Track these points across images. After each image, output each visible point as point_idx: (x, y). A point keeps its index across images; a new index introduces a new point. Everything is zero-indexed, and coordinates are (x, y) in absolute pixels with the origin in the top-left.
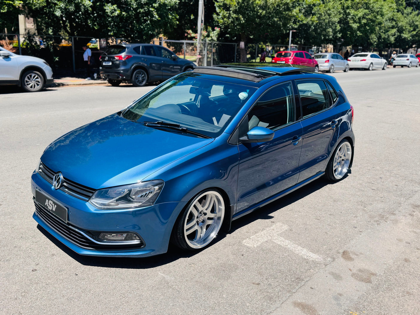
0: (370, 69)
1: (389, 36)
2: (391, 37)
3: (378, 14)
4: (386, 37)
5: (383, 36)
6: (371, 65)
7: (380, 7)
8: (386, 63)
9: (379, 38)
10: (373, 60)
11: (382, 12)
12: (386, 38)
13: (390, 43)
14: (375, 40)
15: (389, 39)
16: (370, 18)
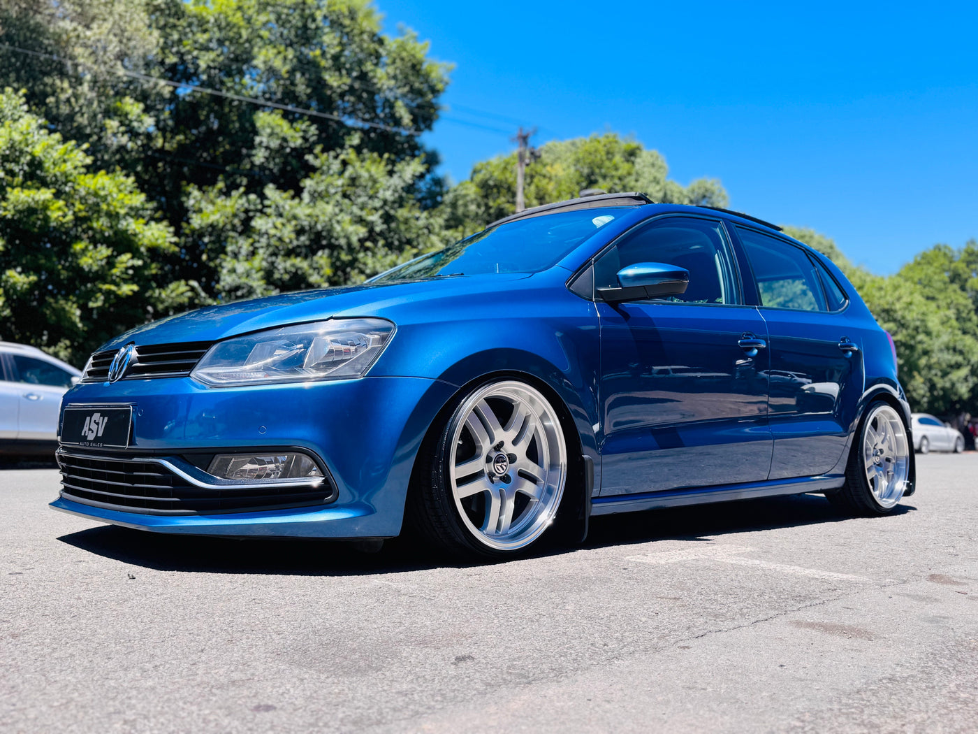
0: (924, 449)
1: (953, 385)
2: (958, 385)
3: (918, 333)
4: (948, 385)
5: (940, 383)
6: (925, 442)
7: (920, 317)
8: (958, 438)
9: (932, 387)
10: (927, 430)
11: (926, 326)
12: (948, 389)
13: (960, 400)
14: (922, 392)
15: (954, 390)
16: (900, 341)
